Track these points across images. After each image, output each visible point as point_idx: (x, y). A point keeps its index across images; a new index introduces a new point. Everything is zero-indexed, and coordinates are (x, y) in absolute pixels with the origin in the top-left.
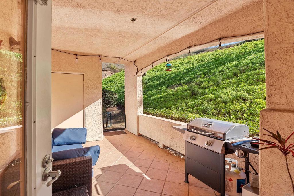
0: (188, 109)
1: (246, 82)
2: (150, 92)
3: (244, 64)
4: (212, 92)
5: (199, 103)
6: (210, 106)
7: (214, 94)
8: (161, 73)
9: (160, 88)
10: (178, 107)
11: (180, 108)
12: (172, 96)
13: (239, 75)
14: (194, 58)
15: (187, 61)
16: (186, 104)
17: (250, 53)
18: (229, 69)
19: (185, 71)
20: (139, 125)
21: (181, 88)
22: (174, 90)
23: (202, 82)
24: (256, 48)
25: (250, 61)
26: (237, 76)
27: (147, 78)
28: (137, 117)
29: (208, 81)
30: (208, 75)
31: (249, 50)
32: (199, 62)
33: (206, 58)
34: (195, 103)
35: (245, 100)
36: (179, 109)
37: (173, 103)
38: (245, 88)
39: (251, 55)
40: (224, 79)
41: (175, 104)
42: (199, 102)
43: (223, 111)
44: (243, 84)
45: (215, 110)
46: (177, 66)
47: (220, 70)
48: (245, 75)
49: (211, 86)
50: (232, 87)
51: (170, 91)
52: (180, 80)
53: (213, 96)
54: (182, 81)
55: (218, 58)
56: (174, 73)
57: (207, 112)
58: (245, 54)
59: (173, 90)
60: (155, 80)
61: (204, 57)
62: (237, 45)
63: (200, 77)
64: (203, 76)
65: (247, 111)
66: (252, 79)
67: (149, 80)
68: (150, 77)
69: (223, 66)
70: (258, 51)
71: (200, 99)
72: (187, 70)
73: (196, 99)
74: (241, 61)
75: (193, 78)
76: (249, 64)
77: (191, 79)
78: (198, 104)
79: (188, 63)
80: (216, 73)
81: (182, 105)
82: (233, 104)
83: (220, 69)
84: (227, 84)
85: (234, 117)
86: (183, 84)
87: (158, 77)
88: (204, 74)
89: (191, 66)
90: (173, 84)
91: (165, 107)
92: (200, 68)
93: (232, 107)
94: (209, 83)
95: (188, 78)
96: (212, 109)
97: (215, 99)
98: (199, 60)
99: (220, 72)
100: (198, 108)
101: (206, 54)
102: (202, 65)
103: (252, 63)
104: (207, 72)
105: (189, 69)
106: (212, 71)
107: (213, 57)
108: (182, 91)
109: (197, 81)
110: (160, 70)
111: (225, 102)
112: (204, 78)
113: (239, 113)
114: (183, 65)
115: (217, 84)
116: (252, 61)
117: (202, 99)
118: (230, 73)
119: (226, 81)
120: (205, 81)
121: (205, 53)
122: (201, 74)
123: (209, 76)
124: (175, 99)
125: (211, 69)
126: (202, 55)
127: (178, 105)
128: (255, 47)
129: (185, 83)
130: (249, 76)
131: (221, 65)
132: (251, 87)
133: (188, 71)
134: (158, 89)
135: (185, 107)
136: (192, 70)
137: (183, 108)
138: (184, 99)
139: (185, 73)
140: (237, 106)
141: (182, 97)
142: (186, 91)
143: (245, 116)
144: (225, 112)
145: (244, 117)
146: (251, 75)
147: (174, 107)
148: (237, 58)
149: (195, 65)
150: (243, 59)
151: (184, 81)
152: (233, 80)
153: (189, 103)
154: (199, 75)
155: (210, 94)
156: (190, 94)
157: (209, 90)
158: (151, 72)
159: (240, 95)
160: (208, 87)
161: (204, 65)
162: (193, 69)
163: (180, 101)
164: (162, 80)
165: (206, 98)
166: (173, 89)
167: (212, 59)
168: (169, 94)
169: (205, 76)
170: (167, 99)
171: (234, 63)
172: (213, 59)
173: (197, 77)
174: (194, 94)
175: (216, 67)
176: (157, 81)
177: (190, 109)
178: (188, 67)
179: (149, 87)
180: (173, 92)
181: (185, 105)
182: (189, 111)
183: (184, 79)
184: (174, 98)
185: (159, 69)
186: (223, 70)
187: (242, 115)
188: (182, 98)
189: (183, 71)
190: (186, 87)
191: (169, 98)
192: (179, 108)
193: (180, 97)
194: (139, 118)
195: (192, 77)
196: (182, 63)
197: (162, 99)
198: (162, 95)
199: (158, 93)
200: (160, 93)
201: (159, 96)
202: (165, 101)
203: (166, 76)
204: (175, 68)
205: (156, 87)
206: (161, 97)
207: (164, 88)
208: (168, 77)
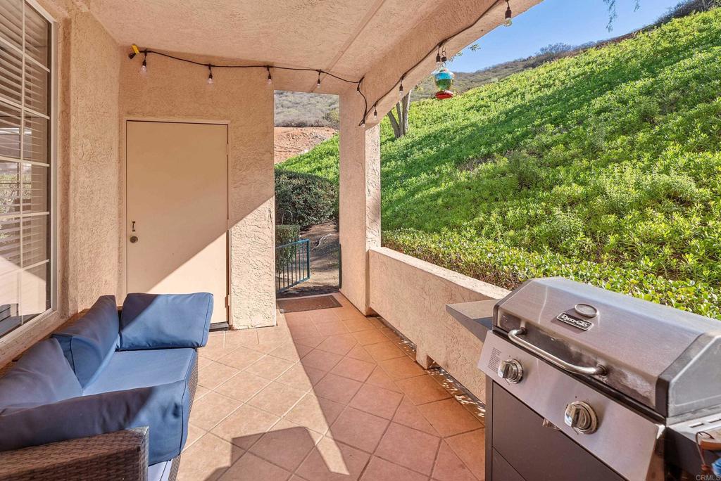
0: (507, 233)
1: (681, 140)
2: (414, 178)
3: (670, 83)
4: (578, 175)
6: (570, 224)
8: (443, 126)
9: (437, 169)
10: (480, 227)
11: (486, 228)
12: (467, 191)
13: (658, 118)
14: (528, 79)
15: (507, 87)
16: (503, 214)
17: (686, 48)
18: (624, 102)
19: (503, 118)
20: (371, 282)
21: (489, 166)
22: (473, 173)
23: (548, 147)
24: (705, 34)
25: (689, 74)
26: (653, 124)
27: (409, 140)
28: (364, 257)
29: (566, 144)
30: (564, 124)
31: (683, 41)
32: (540, 90)
33: (560, 76)
34: (528, 211)
35: (683, 202)
36: (483, 232)
37: (469, 212)
38: (682, 162)
39: (691, 56)
40: (613, 133)
41: (474, 216)
42: (538, 208)
43: (612, 239)
44: (672, 149)
45: (587, 236)
46: (482, 103)
47: (597, 106)
48: (680, 119)
49: (573, 157)
51: (462, 176)
52: (489, 144)
53: (580, 190)
54: (494, 147)
55: (593, 72)
56: (473, 125)
58: (673, 54)
59: (469, 172)
61: (553, 73)
62: (646, 30)
63: (544, 132)
64: (550, 127)
66: (704, 130)
67: (412, 146)
68: (417, 138)
69: (608, 95)
70: (712, 42)
71: (541, 200)
72: (507, 114)
73: (529, 199)
74: (661, 76)
75: (524, 136)
76: (686, 83)
77: (517, 140)
78: (536, 215)
79: (511, 93)
80: (587, 118)
81: (492, 220)
82: (644, 216)
83: (597, 103)
84: (621, 150)
85: (651, 264)
86: (495, 154)
87: (435, 137)
88: (555, 122)
89: (519, 101)
90: (471, 157)
91: (446, 224)
92: (541, 105)
93: (641, 228)
94: (567, 149)
95: (509, 137)
96: (576, 234)
97: (587, 199)
98: (539, 83)
99: (599, 113)
100: (535, 230)
101: (558, 66)
102: (549, 98)
103: (697, 77)
104: (562, 117)
105: (511, 111)
106: (577, 113)
107: (578, 71)
108: (493, 177)
109: (535, 144)
110: (440, 117)
111: (617, 210)
112: (552, 134)
113: (667, 250)
114: (496, 101)
115: (592, 151)
116: (697, 71)
117: (547, 200)
118: (629, 115)
119: (619, 141)
120: (555, 143)
121: (555, 64)
122: (543, 124)
123: (567, 128)
124: (474, 200)
125: (573, 107)
126: (548, 69)
127: (481, 219)
128: (701, 31)
129: (500, 151)
130: (691, 119)
131: (601, 93)
133: (510, 115)
134: (433, 171)
135: (499, 227)
136: (521, 113)
137: (492, 228)
138: (496, 200)
139: (501, 121)
141: (491, 195)
142: (504, 174)
143: (690, 260)
144: (620, 243)
145: (683, 266)
146: (698, 115)
147: (471, 226)
148: (648, 67)
149: (528, 97)
150: (667, 71)
151: (500, 145)
152: (641, 137)
153: (510, 214)
154: (540, 125)
155: (570, 185)
156: (515, 183)
157: (568, 172)
158: (420, 124)
159: (668, 186)
160: (566, 162)
161: (553, 96)
162: (523, 110)
163: (486, 204)
165: (559, 195)
166: (469, 170)
167: (574, 78)
168: (458, 186)
169: (557, 130)
170: (452, 200)
171: (639, 84)
172: (578, 76)
173: (535, 133)
174: (525, 184)
175: (588, 101)
176: (432, 149)
177: (512, 232)
178: (510, 106)
179: (411, 167)
180: (469, 178)
181: (500, 218)
182: (510, 237)
183: (499, 139)
184: (472, 197)
185: (439, 115)
186: (607, 108)
188: (492, 198)
189: (498, 117)
190: (503, 162)
191: (458, 196)
192: (482, 228)
193: (486, 194)
194: (371, 260)
195: (519, 131)
196: (496, 94)
197: (440, 201)
198: (442, 188)
199: (431, 183)
200: (436, 183)
201: (433, 190)
202: (447, 206)
203: (453, 133)
204: (478, 111)
205: (428, 165)
206: (438, 195)
207: (447, 168)
208: (458, 137)
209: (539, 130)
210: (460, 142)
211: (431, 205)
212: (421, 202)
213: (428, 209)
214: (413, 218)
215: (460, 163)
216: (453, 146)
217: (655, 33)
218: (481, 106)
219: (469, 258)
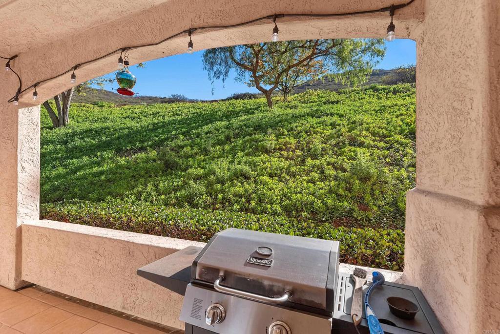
0: (159, 197)
1: (243, 150)
2: (75, 160)
3: (235, 126)
4: (200, 163)
5: (180, 183)
6: (198, 189)
7: (203, 168)
8: (104, 125)
9: (99, 154)
10: (139, 194)
11: (144, 195)
12: (127, 171)
13: (233, 140)
14: (166, 108)
15: (154, 110)
16: (156, 186)
17: (239, 113)
18: (218, 130)
19: (151, 127)
20: (24, 255)
21: (143, 155)
22: (131, 159)
23: (182, 147)
24: (245, 109)
25: (242, 123)
26: (231, 143)
27: (70, 131)
28: (14, 233)
29: (192, 147)
30: (189, 136)
31: (238, 109)
32: (174, 116)
33: (184, 111)
34: (173, 183)
35: (247, 178)
36: (142, 198)
37: (129, 185)
38: (245, 159)
39: (241, 116)
40: (214, 144)
41: (133, 188)
42: (179, 181)
43: (220, 196)
44: (240, 154)
45: (208, 196)
46: (136, 116)
47: (206, 130)
48: (241, 141)
49: (196, 154)
50: (227, 157)
51: (122, 161)
52: (142, 142)
53: (201, 171)
54: (146, 144)
55: (201, 113)
56: (128, 128)
57: (195, 202)
58: (236, 114)
59: (127, 158)
60: (89, 136)
61: (180, 109)
62: (223, 100)
64: (181, 137)
65: (254, 195)
66: (250, 147)
67: (73, 135)
68: (78, 130)
69: (210, 126)
70: (248, 112)
71: (180, 177)
72: (154, 125)
73: (173, 176)
74: (231, 122)
75: (167, 139)
76: (242, 127)
77: (162, 141)
78: (178, 185)
79: (156, 114)
80: (201, 135)
81: (148, 189)
82: (233, 185)
83: (205, 128)
84: (219, 152)
85: (238, 207)
86: (148, 148)
87: (96, 132)
88: (183, 134)
89: (161, 119)
90: (128, 148)
91: (110, 194)
92: (175, 124)
93: (232, 190)
94: (192, 149)
95: (157, 139)
96: (202, 195)
97: (205, 176)
98: (173, 112)
99: (207, 133)
100: (179, 194)
101: (183, 105)
102: (179, 121)
103: (245, 125)
104: (188, 132)
105: (157, 124)
106: (195, 131)
107: (194, 111)
108: (147, 162)
109: (173, 145)
110: (101, 119)
111: (221, 181)
112: (183, 141)
113: (244, 200)
114: (146, 116)
115: (205, 152)
116: (245, 123)
117: (184, 176)
118: (221, 137)
119: (218, 148)
120: (186, 145)
121: (181, 104)
122: (178, 134)
123: (191, 139)
124: (133, 177)
125: (193, 128)
126: (178, 106)
127: (140, 189)
128: (243, 107)
129: (151, 146)
130: (245, 142)
131: (207, 124)
132: (251, 158)
133: (156, 127)
134: (96, 156)
135: (154, 194)
136: (163, 126)
137: (149, 195)
138: (150, 176)
139: (150, 129)
140: (239, 189)
141: (146, 173)
142: (154, 161)
143: (253, 203)
144: (224, 198)
145: (251, 207)
146: (248, 141)
147: (131, 194)
148: (226, 116)
149: (167, 118)
150: (233, 119)
151: (150, 143)
152: (227, 147)
153: (161, 185)
154: (175, 135)
155: (196, 168)
156: (162, 166)
157: (194, 162)
158: (81, 120)
159: (241, 170)
160: (192, 156)
161: (182, 120)
163: (143, 179)
164: (104, 138)
165: (191, 174)
166: (128, 156)
167: (192, 114)
168: (119, 167)
169: (185, 139)
170: (115, 176)
171: (223, 123)
172: (194, 113)
173: (173, 139)
174: (169, 168)
175: (201, 126)
176: (94, 139)
177: (163, 197)
178: (156, 121)
179: (72, 151)
180: (128, 162)
181: (154, 188)
182: (162, 200)
183: (149, 139)
184: (132, 174)
185: (100, 117)
186: (210, 131)
187: (249, 201)
188: (148, 175)
189: (148, 126)
190: (154, 154)
191: (120, 174)
192: (141, 195)
193: (143, 173)
194: (25, 235)
195: (163, 137)
196: (145, 112)
197: (103, 177)
198: (105, 168)
199: (94, 164)
200: (99, 164)
201: (96, 169)
202: (109, 181)
203: (113, 131)
204: (132, 120)
205: (90, 150)
206: (102, 173)
207: (108, 154)
208: (117, 134)
209: (176, 137)
210: (119, 138)
211: (95, 180)
212: (84, 177)
213: (91, 183)
214: (76, 190)
215: (119, 152)
216: (113, 140)
217: (227, 102)
218: (135, 118)
219: (140, 218)
